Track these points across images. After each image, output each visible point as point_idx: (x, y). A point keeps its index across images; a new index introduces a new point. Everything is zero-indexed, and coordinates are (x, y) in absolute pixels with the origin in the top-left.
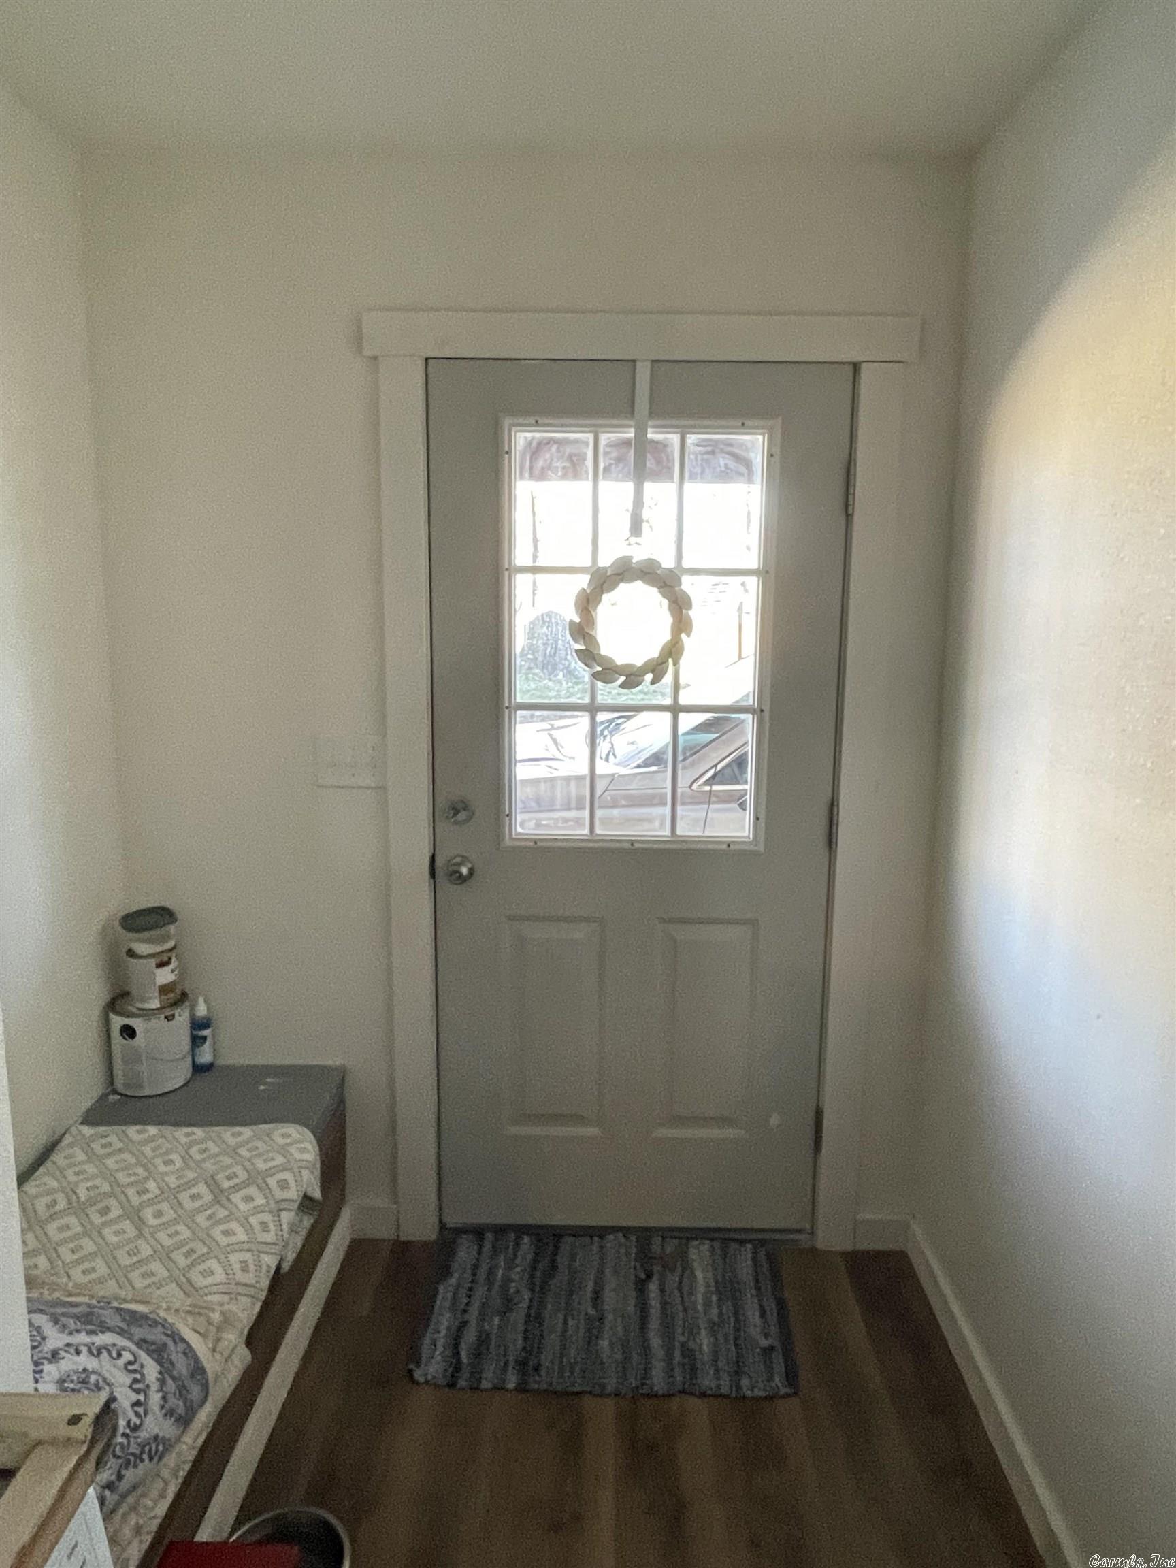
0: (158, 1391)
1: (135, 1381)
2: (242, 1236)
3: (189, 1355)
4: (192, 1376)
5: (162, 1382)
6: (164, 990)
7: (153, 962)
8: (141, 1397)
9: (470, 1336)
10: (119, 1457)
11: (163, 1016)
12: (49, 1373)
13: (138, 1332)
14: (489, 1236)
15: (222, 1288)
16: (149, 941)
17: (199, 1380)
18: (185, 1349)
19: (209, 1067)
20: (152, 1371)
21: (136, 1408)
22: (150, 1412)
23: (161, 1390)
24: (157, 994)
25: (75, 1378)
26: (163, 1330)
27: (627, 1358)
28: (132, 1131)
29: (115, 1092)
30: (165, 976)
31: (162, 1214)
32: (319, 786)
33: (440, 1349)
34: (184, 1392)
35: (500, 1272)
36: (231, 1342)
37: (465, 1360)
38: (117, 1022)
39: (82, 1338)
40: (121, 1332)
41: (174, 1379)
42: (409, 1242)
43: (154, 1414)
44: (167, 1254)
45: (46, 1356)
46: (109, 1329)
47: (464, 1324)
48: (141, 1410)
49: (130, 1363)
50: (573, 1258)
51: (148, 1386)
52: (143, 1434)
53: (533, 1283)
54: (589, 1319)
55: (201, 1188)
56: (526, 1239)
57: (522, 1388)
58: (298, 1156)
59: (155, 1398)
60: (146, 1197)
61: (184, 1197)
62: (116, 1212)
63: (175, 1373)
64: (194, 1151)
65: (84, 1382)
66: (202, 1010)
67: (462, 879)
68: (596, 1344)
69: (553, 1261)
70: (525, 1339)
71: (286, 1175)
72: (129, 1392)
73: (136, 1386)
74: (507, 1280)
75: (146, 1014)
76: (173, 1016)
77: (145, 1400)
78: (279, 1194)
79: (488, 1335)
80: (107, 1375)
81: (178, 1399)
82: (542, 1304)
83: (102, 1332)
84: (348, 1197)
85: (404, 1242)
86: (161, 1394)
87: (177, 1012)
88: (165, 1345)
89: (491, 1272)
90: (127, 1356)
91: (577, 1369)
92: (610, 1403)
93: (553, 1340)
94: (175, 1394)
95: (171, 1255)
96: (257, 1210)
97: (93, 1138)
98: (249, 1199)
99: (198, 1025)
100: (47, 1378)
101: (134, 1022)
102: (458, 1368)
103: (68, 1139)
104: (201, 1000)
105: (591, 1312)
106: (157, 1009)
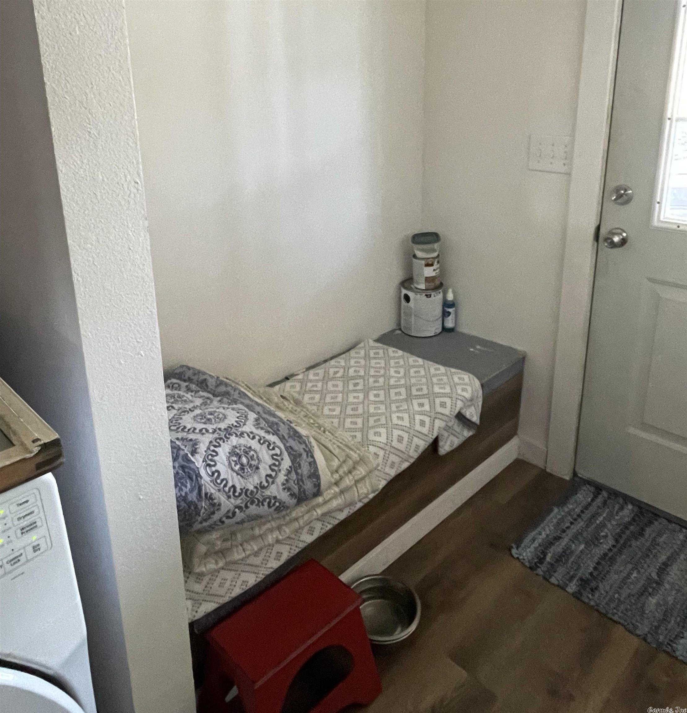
0: (285, 476)
1: (274, 465)
2: (406, 423)
3: (313, 466)
4: (309, 477)
5: (289, 472)
6: (428, 280)
7: (423, 262)
8: (273, 474)
9: (558, 548)
10: (248, 497)
11: (424, 294)
12: (231, 441)
13: (291, 443)
14: (605, 494)
15: (382, 445)
16: (423, 250)
17: (313, 481)
18: (311, 462)
19: (452, 330)
20: (287, 463)
21: (268, 478)
22: (275, 484)
23: (287, 475)
24: (424, 281)
25: (242, 448)
26: (305, 447)
27: (665, 619)
28: (391, 350)
29: (400, 329)
30: (429, 272)
31: (379, 397)
32: (530, 170)
33: (536, 544)
34: (301, 483)
35: (601, 519)
36: (361, 473)
37: (548, 558)
38: (404, 292)
39: (262, 433)
40: (282, 438)
41: (297, 474)
42: (551, 475)
43: (277, 485)
44: (368, 416)
45: (237, 433)
46: (278, 435)
47: (558, 538)
48: (270, 480)
49: (276, 455)
50: (660, 534)
51: (280, 470)
52: (267, 493)
53: (620, 536)
54: (649, 579)
55: (403, 390)
56: (630, 507)
57: (577, 596)
58: (459, 391)
59: (281, 478)
60: (376, 385)
61: (393, 392)
62: (360, 387)
63: (299, 471)
64: (412, 371)
65: (246, 453)
66: (450, 297)
67: (613, 245)
68: (647, 598)
69: (643, 530)
70: (595, 569)
71: (448, 401)
72: (268, 467)
73: (273, 467)
74: (603, 525)
75: (418, 291)
76: (430, 296)
77: (275, 476)
78: (439, 409)
79: (572, 552)
80: (260, 456)
81: (296, 485)
82: (620, 552)
83: (273, 434)
84: (519, 432)
85: (547, 473)
86: (286, 478)
87: (433, 294)
88: (300, 455)
89: (594, 516)
90: (277, 451)
91: (622, 607)
92: (636, 641)
93: (614, 578)
94: (294, 481)
95: (369, 418)
96: (421, 413)
97: (373, 348)
98: (421, 405)
99: (447, 305)
100: (229, 442)
101: (411, 294)
102: (541, 561)
103: (362, 345)
104: (450, 291)
105: (654, 576)
106: (424, 290)
